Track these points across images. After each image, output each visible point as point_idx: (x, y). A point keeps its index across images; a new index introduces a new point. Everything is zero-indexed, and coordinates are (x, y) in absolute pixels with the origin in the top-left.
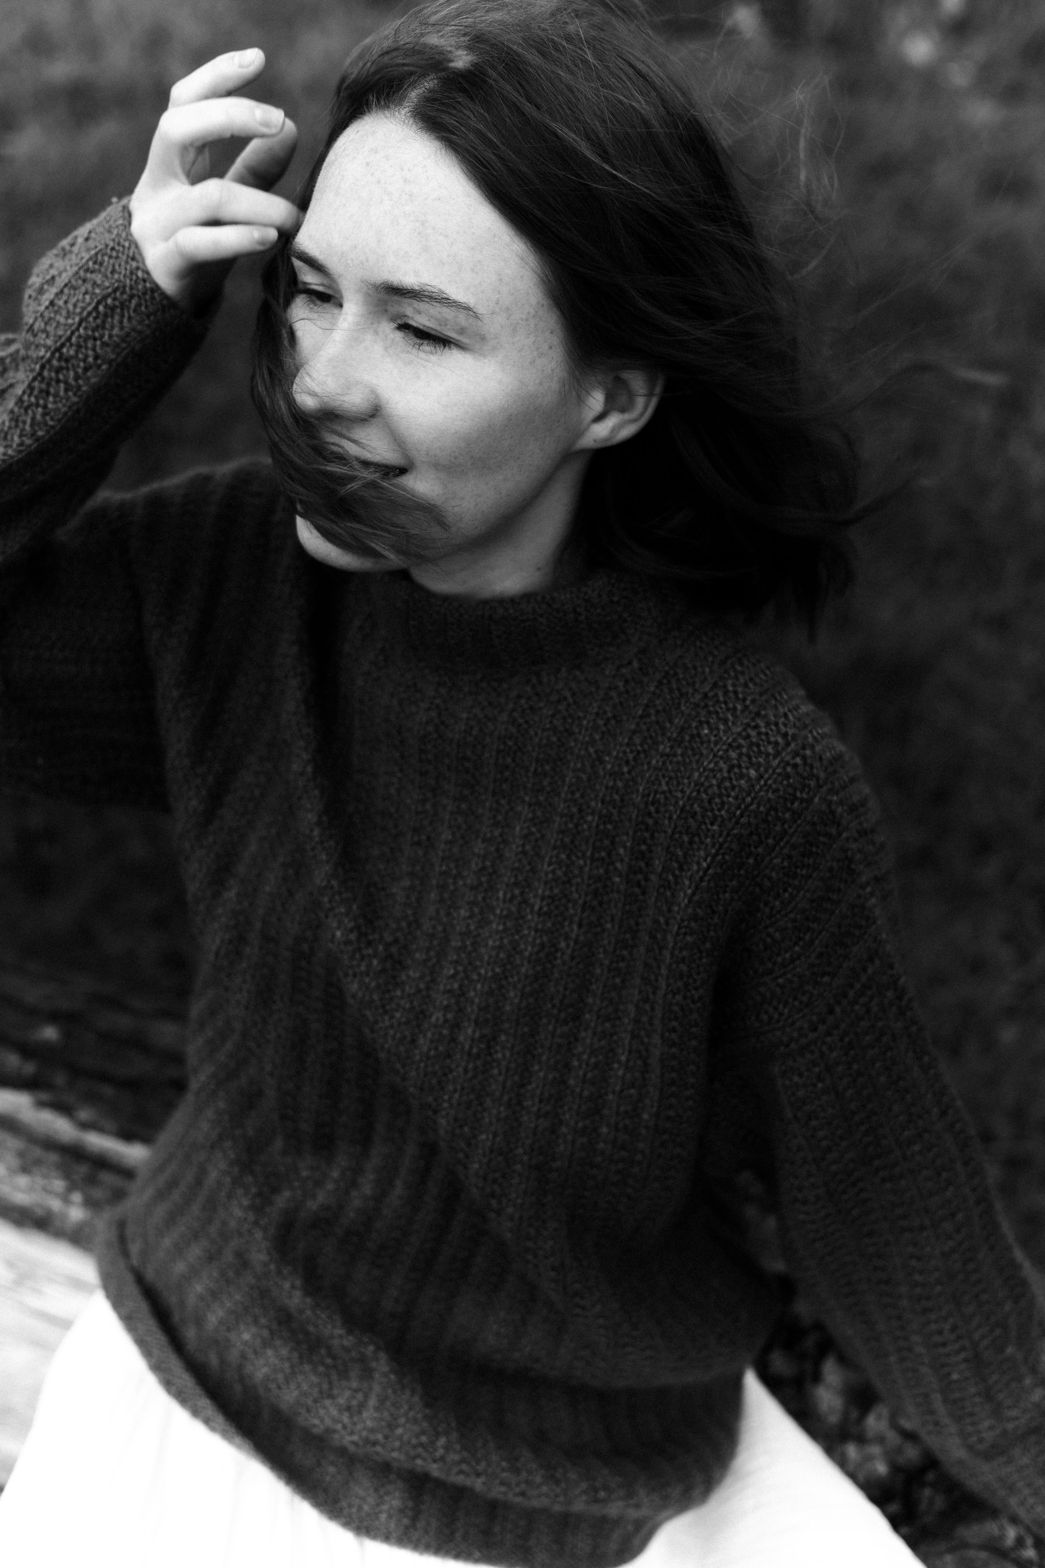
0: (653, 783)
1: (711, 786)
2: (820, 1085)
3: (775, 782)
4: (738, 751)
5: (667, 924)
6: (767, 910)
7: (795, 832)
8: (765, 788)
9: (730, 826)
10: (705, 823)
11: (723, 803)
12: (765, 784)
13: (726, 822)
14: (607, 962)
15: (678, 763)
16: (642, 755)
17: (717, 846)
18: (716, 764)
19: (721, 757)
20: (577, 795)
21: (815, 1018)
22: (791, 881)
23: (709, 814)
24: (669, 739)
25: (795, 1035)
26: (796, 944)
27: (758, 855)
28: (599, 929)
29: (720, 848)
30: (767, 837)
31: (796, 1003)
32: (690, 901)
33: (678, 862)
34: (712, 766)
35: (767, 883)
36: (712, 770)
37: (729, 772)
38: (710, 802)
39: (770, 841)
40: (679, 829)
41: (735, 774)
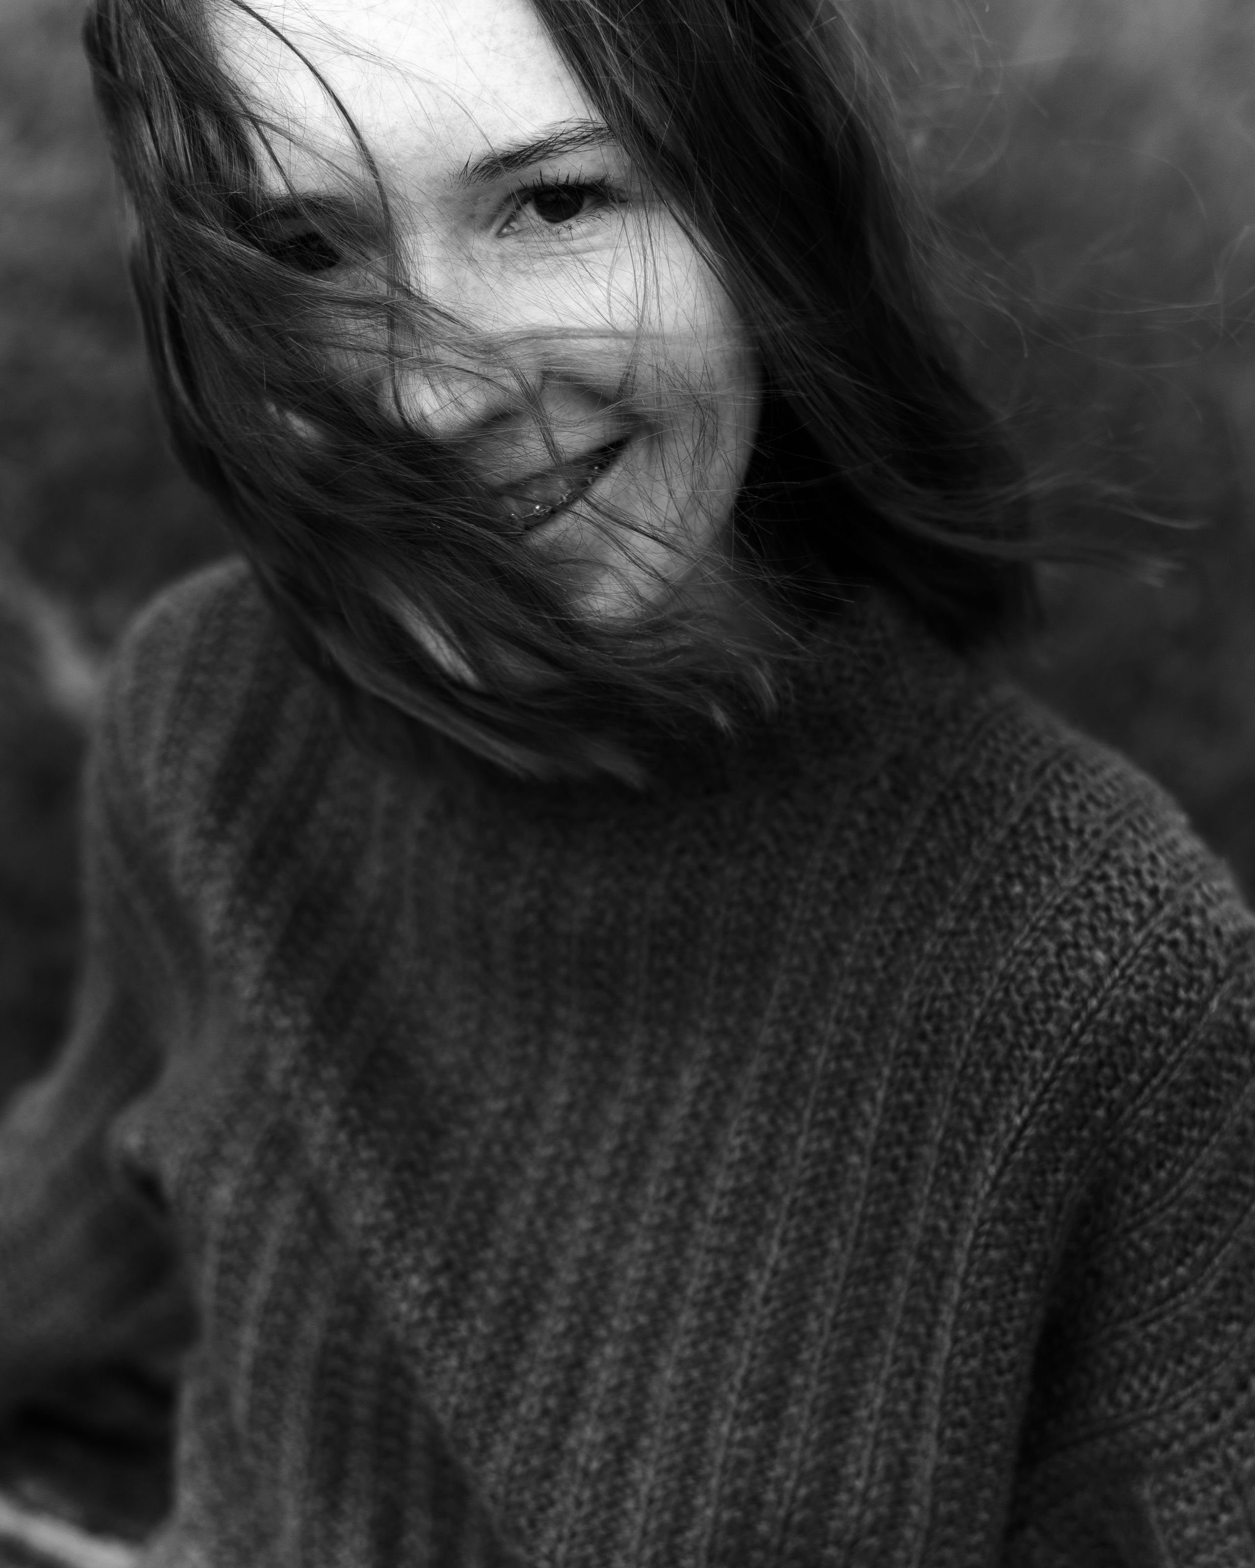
0: (928, 983)
1: (1028, 979)
2: (1224, 1518)
3: (1139, 971)
4: (1073, 919)
5: (953, 1230)
6: (1128, 1200)
7: (1179, 1060)
8: (1122, 982)
9: (1062, 1050)
10: (1020, 1047)
11: (1049, 1011)
12: (1122, 975)
13: (1056, 1042)
14: (830, 1311)
15: (971, 945)
16: (907, 939)
17: (1040, 1086)
18: (1036, 941)
19: (1044, 931)
20: (794, 1012)
21: (1214, 1397)
22: (1170, 1150)
23: (1028, 1030)
24: (954, 907)
25: (1181, 1427)
26: (1180, 1262)
27: (1112, 1101)
28: (816, 1252)
29: (1046, 1089)
30: (1128, 1070)
31: (1182, 1370)
32: (995, 1186)
33: (972, 1117)
34: (1028, 945)
35: (1129, 1153)
36: (1029, 953)
37: (1058, 955)
38: (1027, 1008)
39: (1135, 1077)
40: (975, 1057)
41: (1069, 958)
